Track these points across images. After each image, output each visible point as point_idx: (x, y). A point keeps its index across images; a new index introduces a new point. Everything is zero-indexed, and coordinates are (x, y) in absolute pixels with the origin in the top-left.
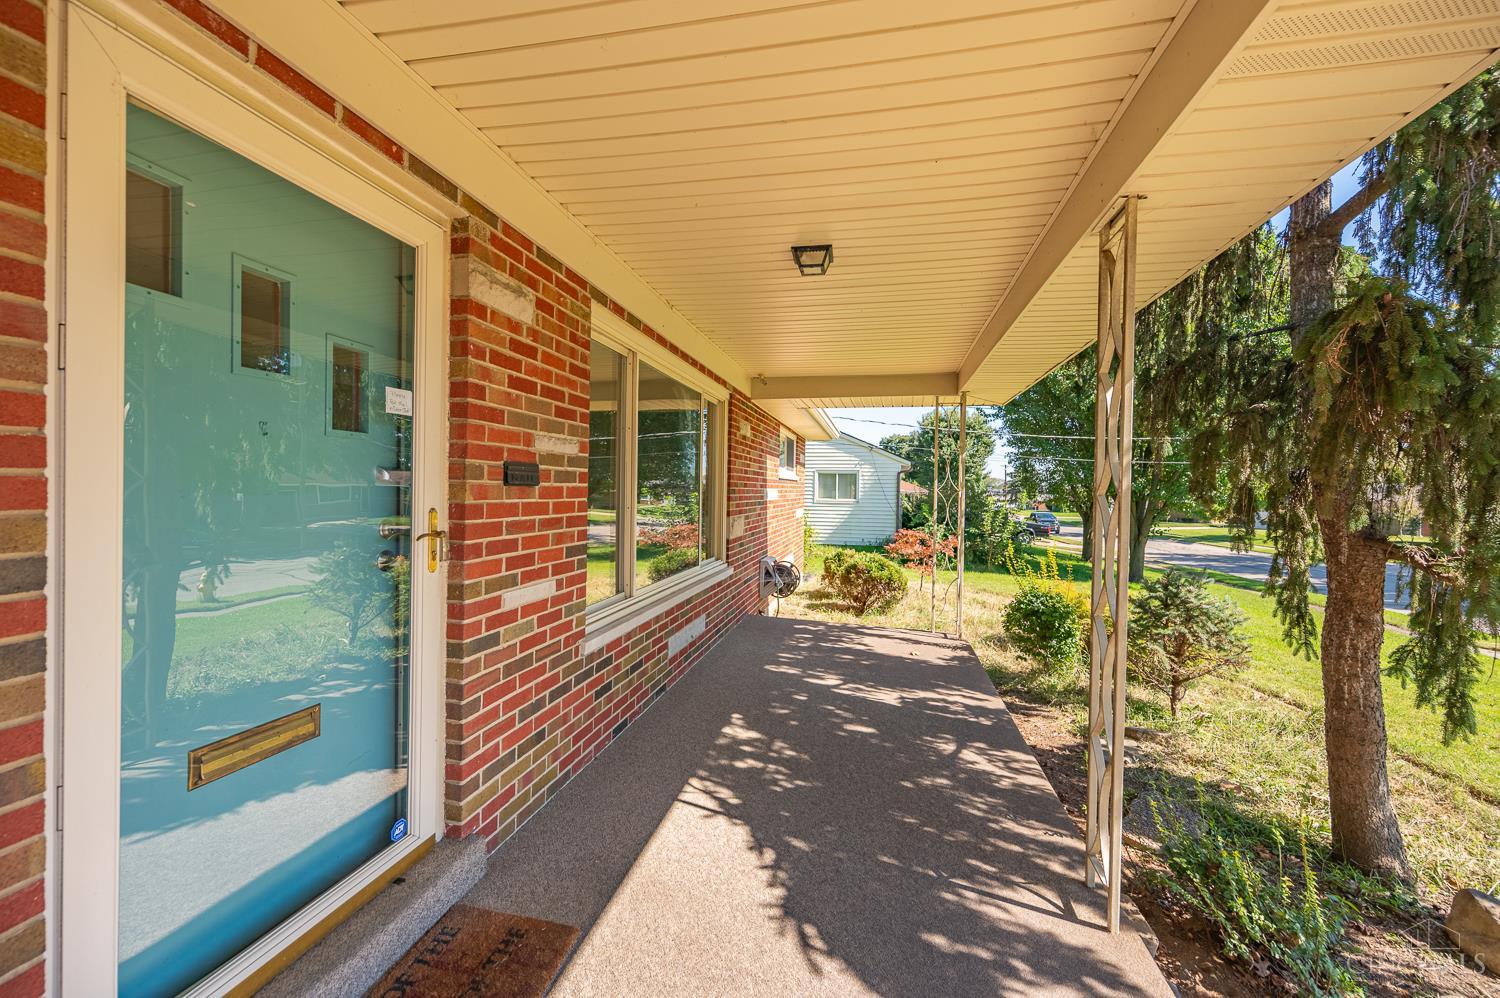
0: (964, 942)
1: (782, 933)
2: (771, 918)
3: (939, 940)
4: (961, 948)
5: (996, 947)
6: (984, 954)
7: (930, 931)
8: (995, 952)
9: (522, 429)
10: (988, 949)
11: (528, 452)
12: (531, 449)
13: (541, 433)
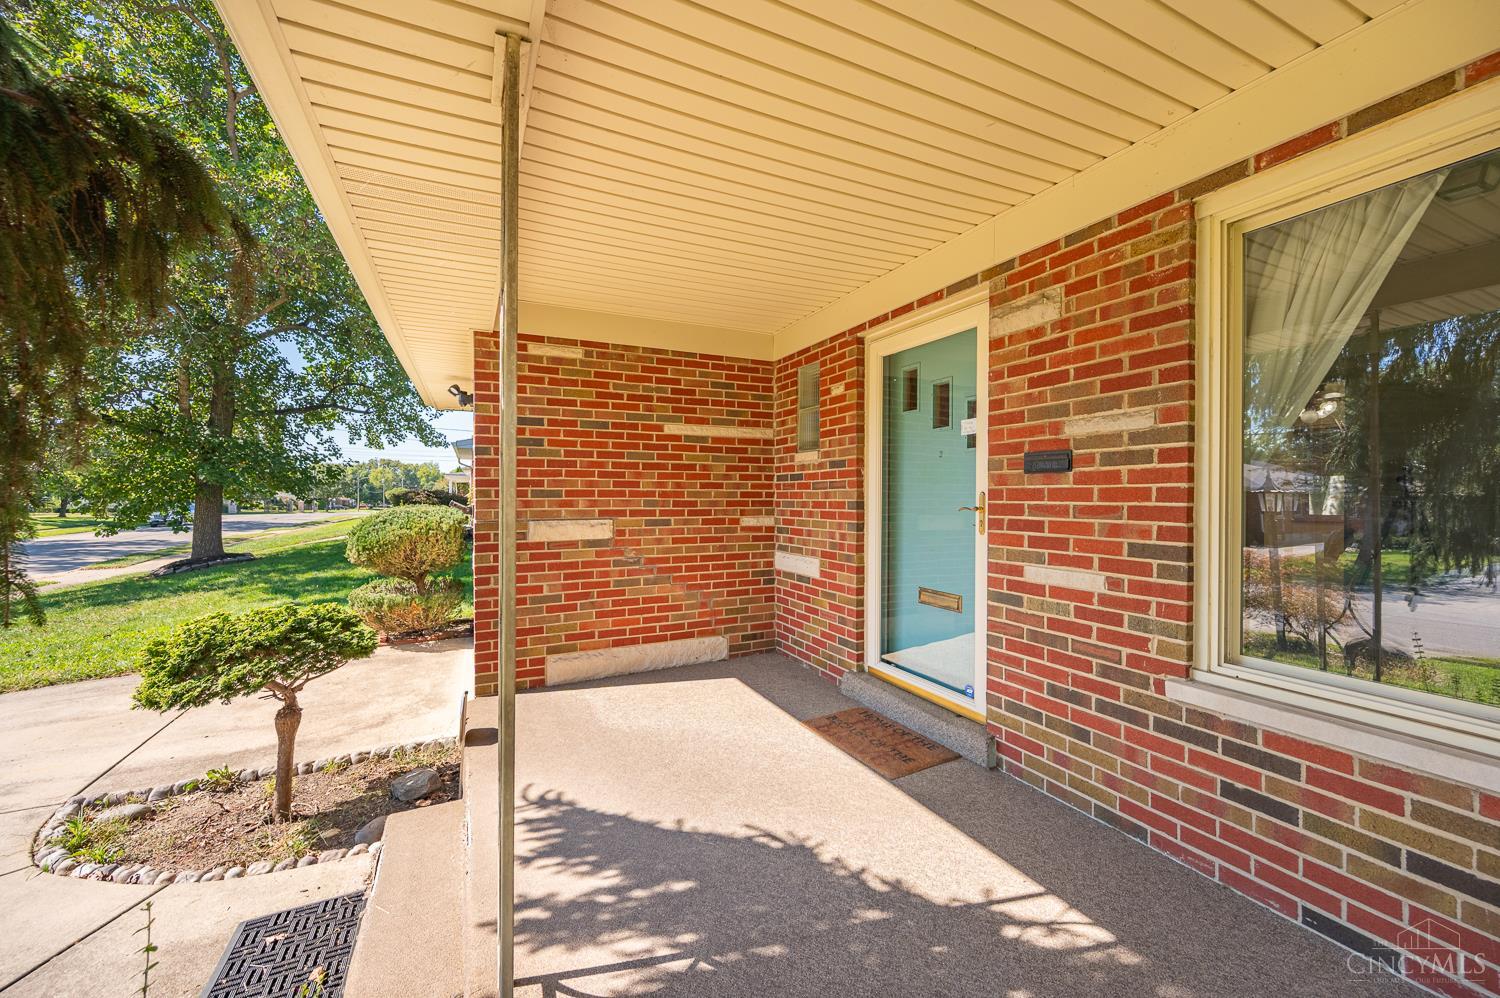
0: (659, 894)
1: (791, 834)
2: (808, 838)
3: (679, 886)
4: (659, 889)
5: (629, 904)
6: (638, 893)
7: (690, 891)
8: (630, 899)
9: (1046, 420)
10: (636, 899)
11: (1056, 441)
12: (1062, 437)
13: (1077, 417)
